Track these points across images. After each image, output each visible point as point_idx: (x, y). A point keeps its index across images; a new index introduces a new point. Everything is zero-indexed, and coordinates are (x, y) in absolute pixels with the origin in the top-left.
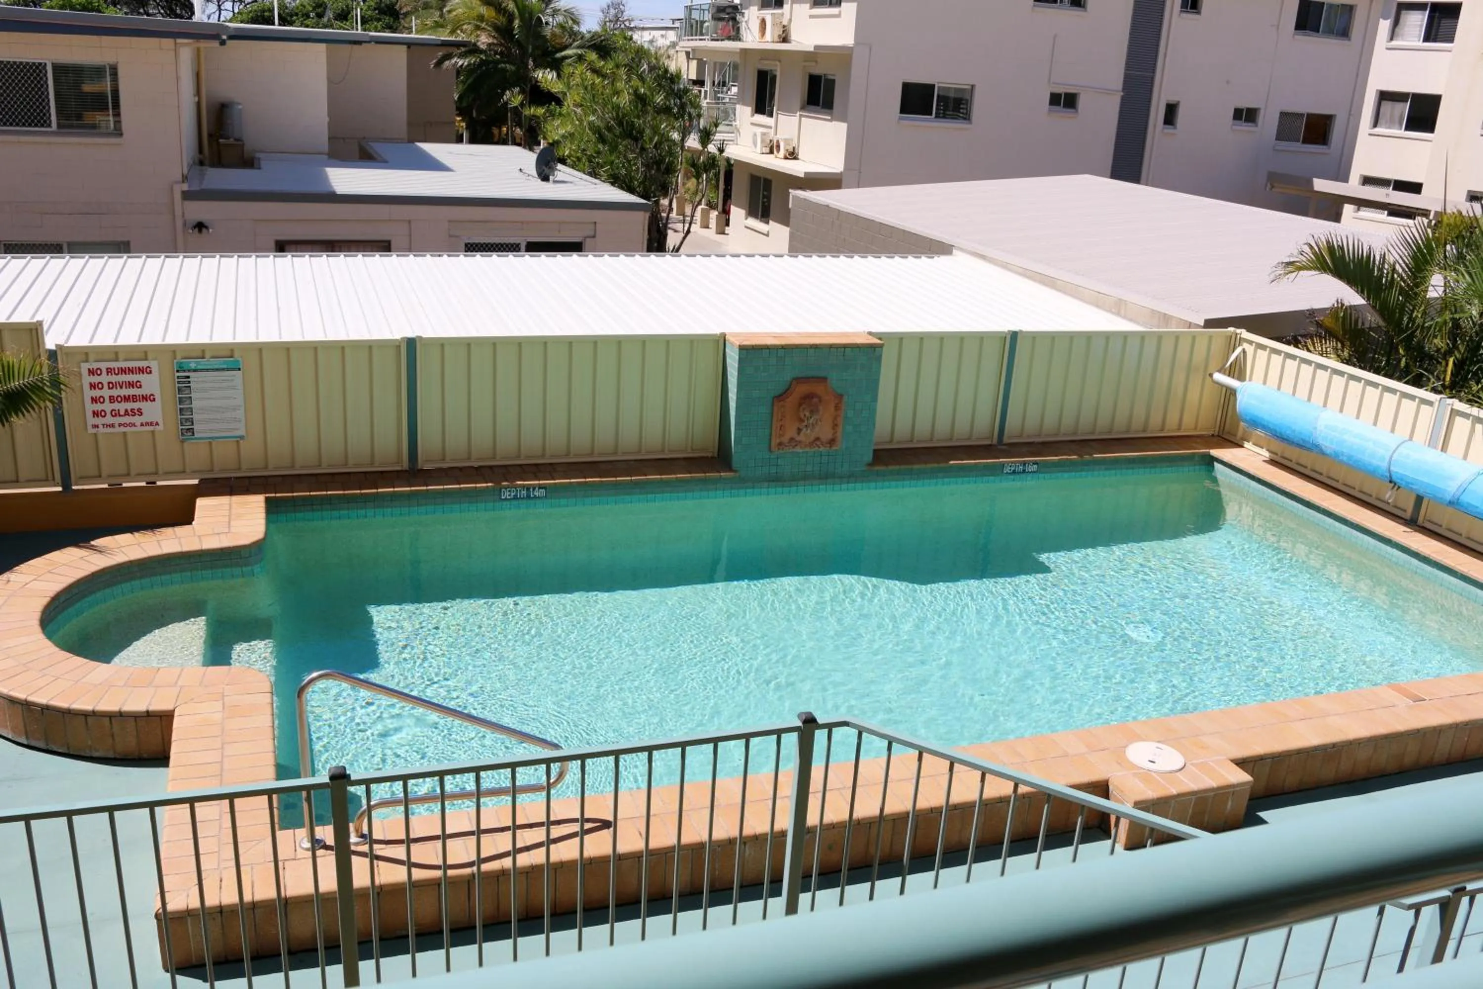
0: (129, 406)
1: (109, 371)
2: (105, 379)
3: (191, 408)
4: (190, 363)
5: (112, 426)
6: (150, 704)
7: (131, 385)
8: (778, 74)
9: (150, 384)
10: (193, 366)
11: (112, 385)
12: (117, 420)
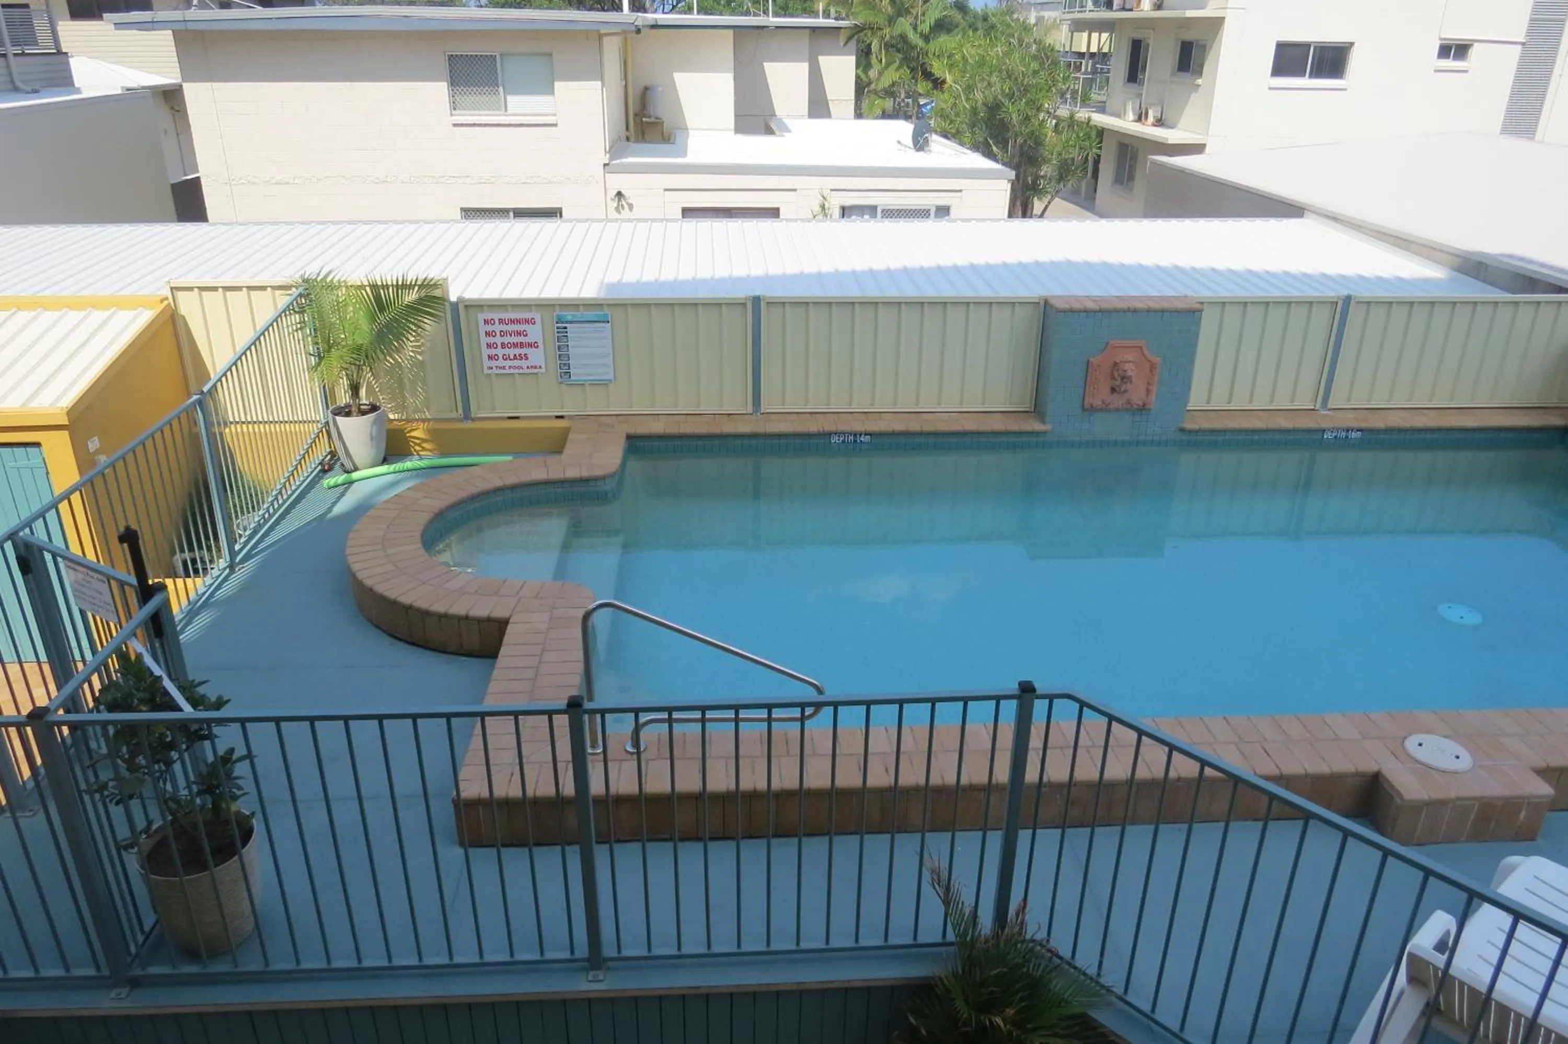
0: (517, 351)
1: (501, 321)
2: (498, 328)
3: (568, 355)
4: (566, 315)
5: (504, 368)
6: (491, 612)
7: (519, 333)
8: (1151, 42)
9: (534, 333)
10: (569, 318)
11: (503, 334)
12: (509, 363)
